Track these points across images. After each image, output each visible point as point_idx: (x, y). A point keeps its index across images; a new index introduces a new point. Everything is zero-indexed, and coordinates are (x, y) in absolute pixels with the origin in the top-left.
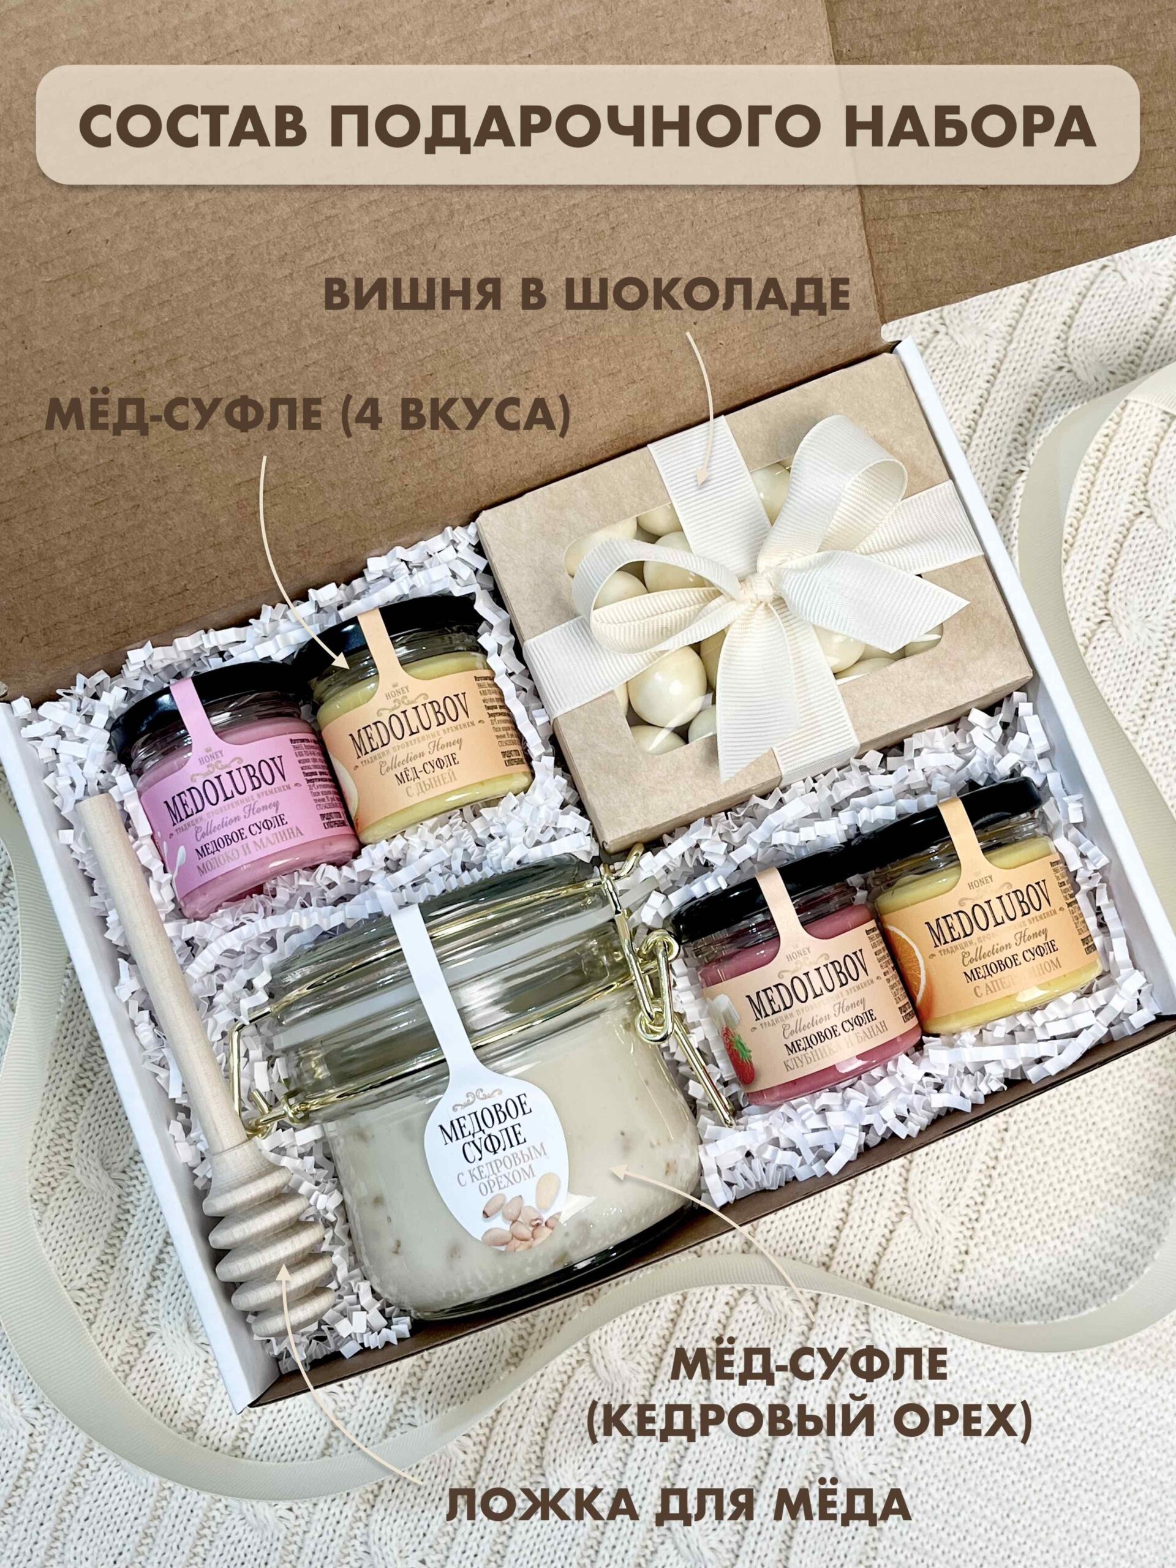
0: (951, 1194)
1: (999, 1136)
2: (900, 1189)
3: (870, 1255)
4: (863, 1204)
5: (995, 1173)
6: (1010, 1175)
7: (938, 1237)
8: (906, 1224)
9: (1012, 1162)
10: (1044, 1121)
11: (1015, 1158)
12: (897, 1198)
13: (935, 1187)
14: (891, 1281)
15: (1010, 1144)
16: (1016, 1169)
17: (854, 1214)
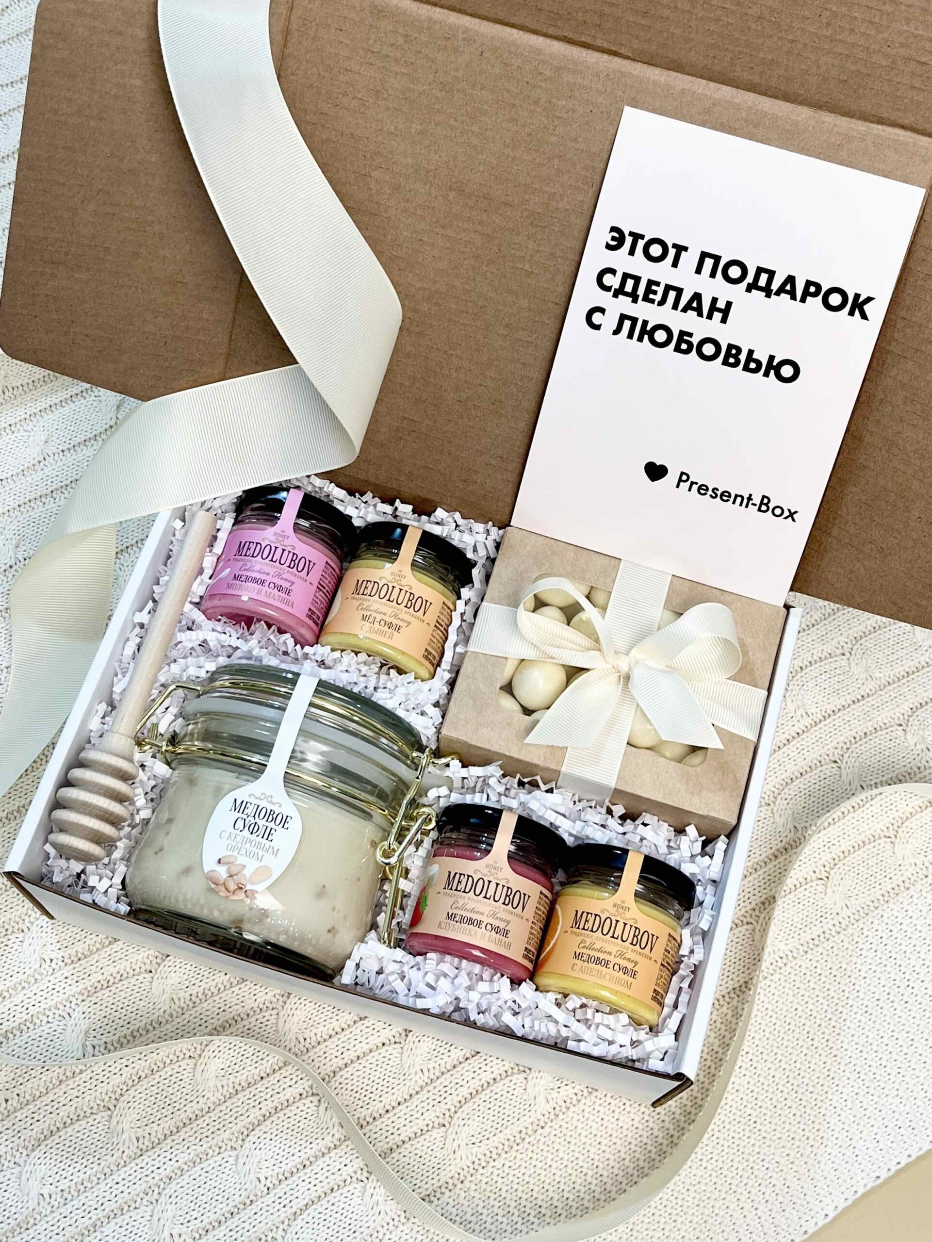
0: (480, 1137)
1: (535, 1127)
2: (453, 1109)
3: (405, 1133)
4: (424, 1099)
5: (515, 1147)
6: (524, 1155)
7: (452, 1156)
8: (438, 1133)
9: (531, 1148)
10: (568, 1140)
11: (534, 1148)
12: (447, 1114)
13: (474, 1126)
14: (404, 1159)
15: (538, 1137)
16: (530, 1155)
17: (415, 1100)
